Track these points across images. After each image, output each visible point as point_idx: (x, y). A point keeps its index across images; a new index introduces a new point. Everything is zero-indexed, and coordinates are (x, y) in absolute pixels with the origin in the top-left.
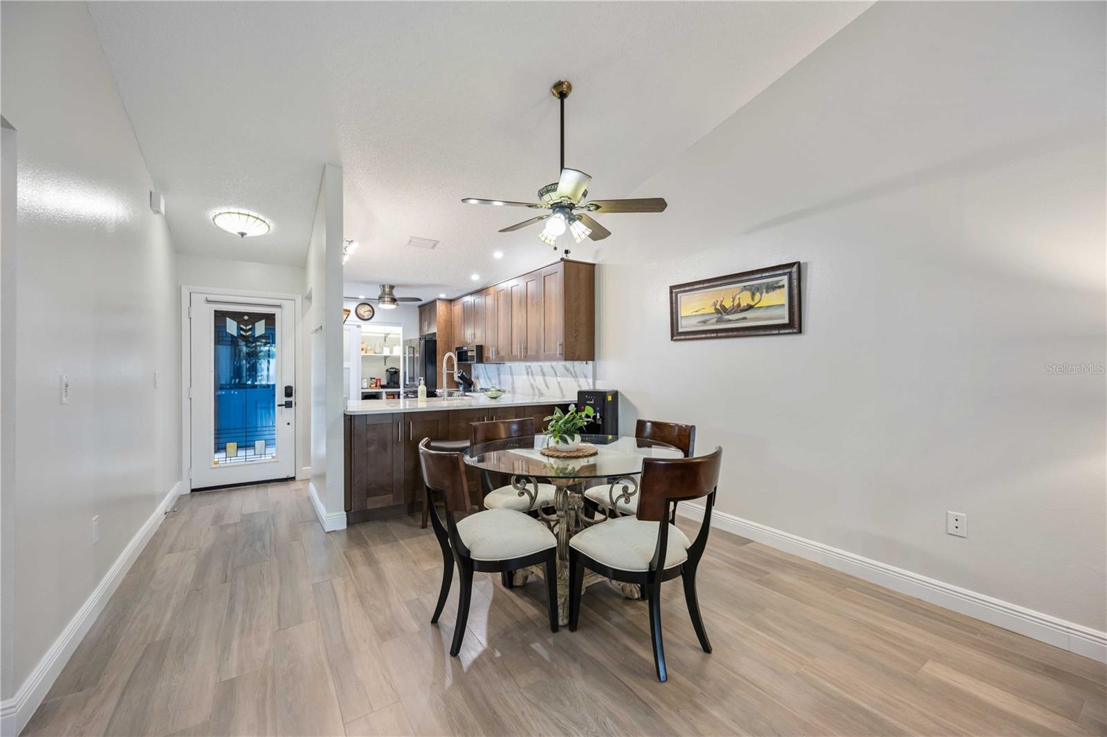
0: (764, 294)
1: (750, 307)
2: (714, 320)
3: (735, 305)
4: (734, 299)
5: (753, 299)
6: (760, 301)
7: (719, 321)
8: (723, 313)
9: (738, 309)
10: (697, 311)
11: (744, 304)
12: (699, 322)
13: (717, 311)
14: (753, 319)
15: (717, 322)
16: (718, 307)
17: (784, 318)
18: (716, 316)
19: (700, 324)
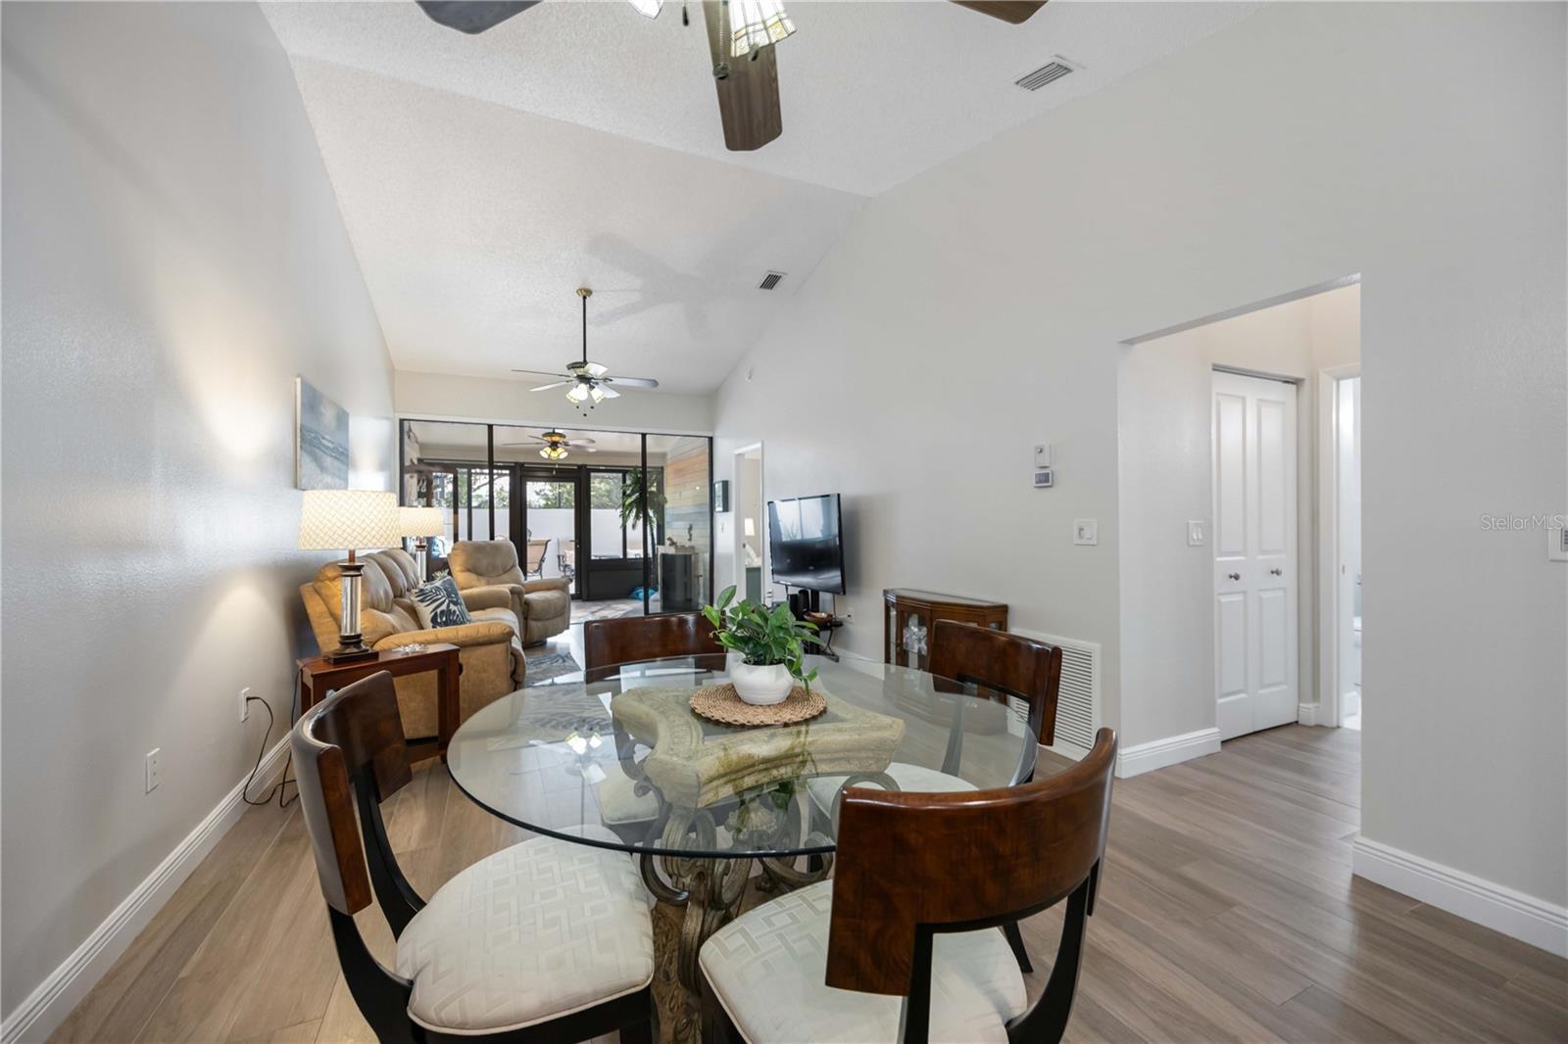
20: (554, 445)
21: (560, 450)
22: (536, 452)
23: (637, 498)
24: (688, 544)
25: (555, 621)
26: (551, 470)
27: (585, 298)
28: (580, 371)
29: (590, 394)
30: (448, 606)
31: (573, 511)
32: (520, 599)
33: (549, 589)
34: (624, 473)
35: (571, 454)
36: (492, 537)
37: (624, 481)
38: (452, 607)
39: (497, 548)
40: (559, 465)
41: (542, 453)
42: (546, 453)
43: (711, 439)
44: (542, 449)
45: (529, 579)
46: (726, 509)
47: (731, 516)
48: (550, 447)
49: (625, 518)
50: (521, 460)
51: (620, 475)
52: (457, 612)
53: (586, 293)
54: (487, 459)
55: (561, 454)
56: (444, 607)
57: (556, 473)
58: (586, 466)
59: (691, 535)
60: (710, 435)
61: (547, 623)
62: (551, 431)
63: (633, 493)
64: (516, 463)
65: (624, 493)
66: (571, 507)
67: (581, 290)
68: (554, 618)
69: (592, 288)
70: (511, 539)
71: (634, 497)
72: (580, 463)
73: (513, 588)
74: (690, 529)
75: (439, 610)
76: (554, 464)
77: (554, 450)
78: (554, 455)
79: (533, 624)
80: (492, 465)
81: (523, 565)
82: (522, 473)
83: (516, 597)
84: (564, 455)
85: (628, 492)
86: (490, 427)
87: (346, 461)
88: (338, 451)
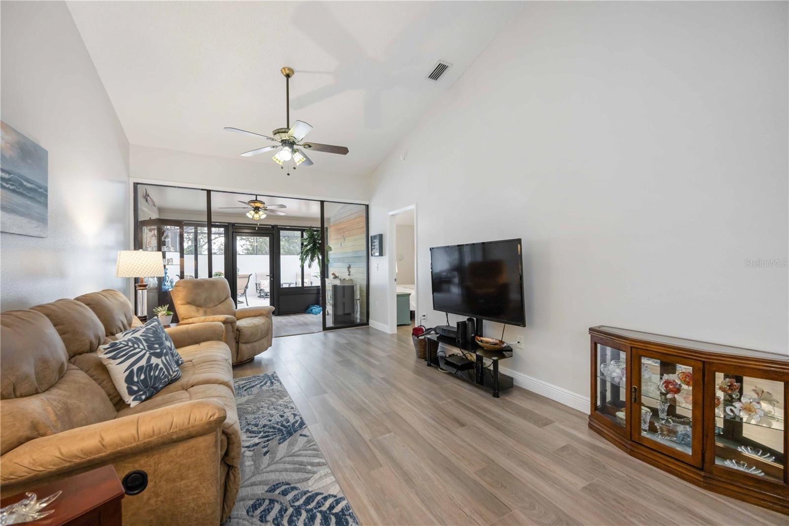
20: (257, 209)
21: (261, 213)
22: (243, 215)
23: (311, 247)
24: (347, 278)
25: (261, 342)
26: (254, 228)
27: (288, 77)
28: (285, 137)
29: (292, 158)
30: (149, 359)
31: (268, 256)
32: (233, 327)
33: (255, 316)
34: (302, 231)
35: (268, 217)
36: (210, 275)
37: (302, 236)
38: (154, 361)
39: (214, 284)
40: (260, 224)
41: (248, 215)
42: (251, 214)
43: (367, 206)
44: (248, 212)
45: (240, 306)
46: (381, 254)
47: (385, 259)
48: (254, 211)
49: (303, 260)
50: (233, 221)
51: (300, 232)
52: (161, 366)
53: (289, 73)
54: (206, 219)
55: (262, 215)
56: (143, 362)
57: (259, 230)
58: (277, 226)
59: (350, 272)
60: (367, 204)
61: (255, 344)
63: (309, 244)
64: (228, 223)
65: (302, 244)
66: (266, 253)
67: (284, 68)
68: (260, 339)
69: (295, 68)
70: (225, 278)
71: (309, 247)
72: (273, 224)
73: (227, 319)
74: (349, 268)
75: (135, 368)
76: (256, 224)
77: (256, 213)
78: (256, 216)
79: (243, 347)
80: (210, 225)
81: (234, 295)
82: (232, 231)
83: (230, 327)
84: (264, 216)
85: (305, 243)
86: (209, 192)
87: (42, 199)
88: (21, 185)
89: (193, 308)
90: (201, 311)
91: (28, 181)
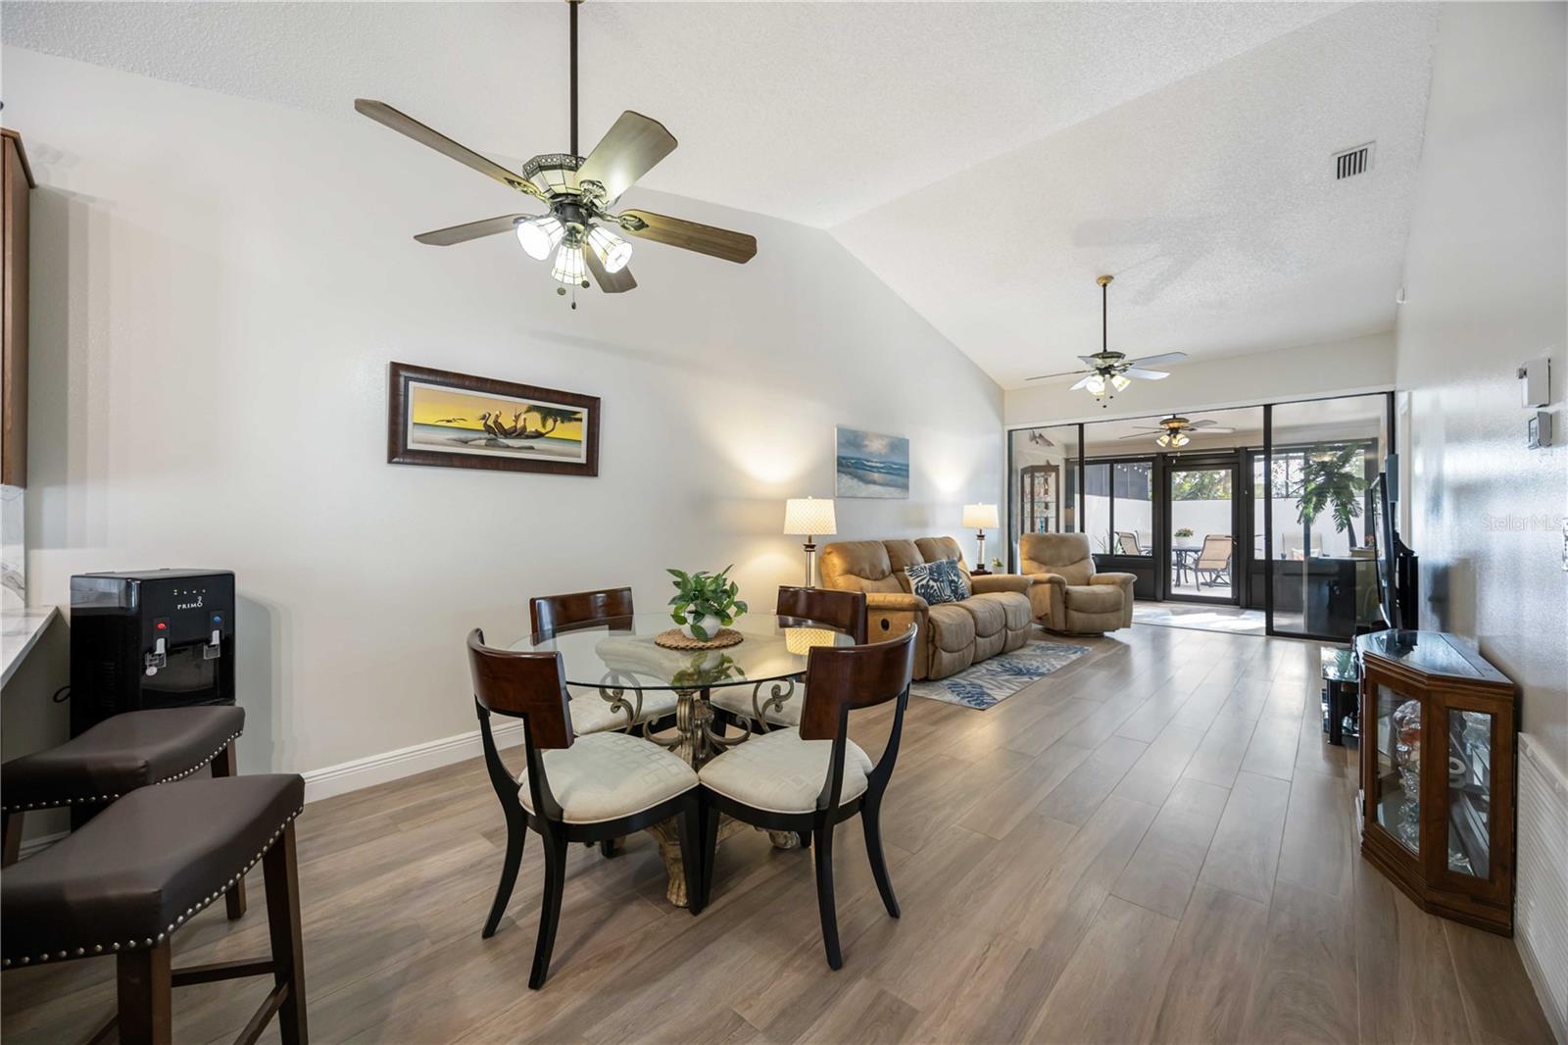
0: (558, 422)
1: (538, 435)
2: (483, 442)
3: (518, 426)
4: (517, 417)
5: (544, 426)
6: (553, 429)
7: (490, 444)
8: (498, 434)
9: (521, 434)
10: (448, 421)
11: (531, 428)
12: (455, 440)
13: (488, 429)
14: (542, 450)
15: (486, 445)
16: (490, 423)
17: (580, 457)
18: (486, 435)
19: (454, 443)
20: (1174, 432)
21: (1181, 437)
22: (1153, 442)
23: (1322, 484)
27: (1105, 286)
30: (928, 581)
31: (1229, 502)
38: (931, 583)
40: (1181, 452)
41: (1160, 442)
42: (1164, 442)
43: (1392, 395)
44: (1158, 438)
48: (1169, 434)
52: (936, 588)
53: (1106, 281)
54: (1078, 456)
55: (1182, 441)
58: (1246, 448)
60: (1390, 390)
62: (1171, 417)
64: (1158, 454)
67: (1101, 279)
69: (1110, 274)
72: (1238, 446)
76: (1177, 452)
77: (1175, 437)
78: (1172, 442)
79: (1075, 615)
84: (1187, 440)
85: (1311, 475)
86: (1081, 426)
87: (904, 473)
88: (892, 468)
89: (1035, 564)
90: (1044, 568)
91: (895, 464)
